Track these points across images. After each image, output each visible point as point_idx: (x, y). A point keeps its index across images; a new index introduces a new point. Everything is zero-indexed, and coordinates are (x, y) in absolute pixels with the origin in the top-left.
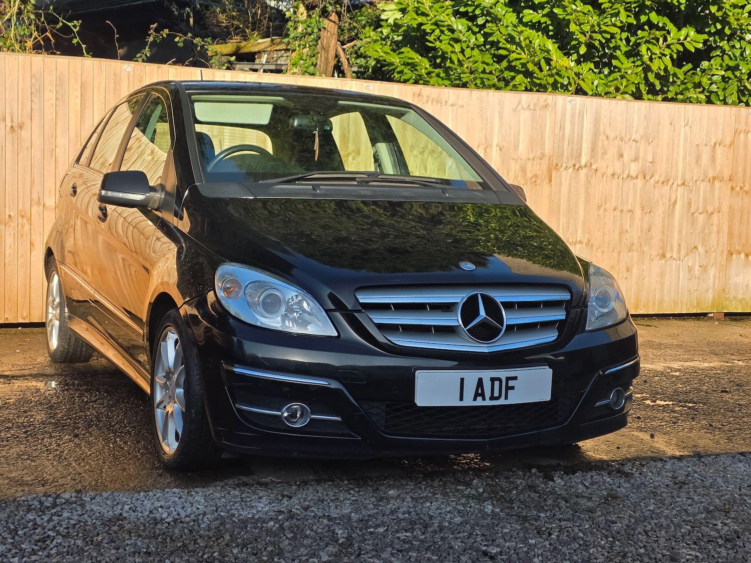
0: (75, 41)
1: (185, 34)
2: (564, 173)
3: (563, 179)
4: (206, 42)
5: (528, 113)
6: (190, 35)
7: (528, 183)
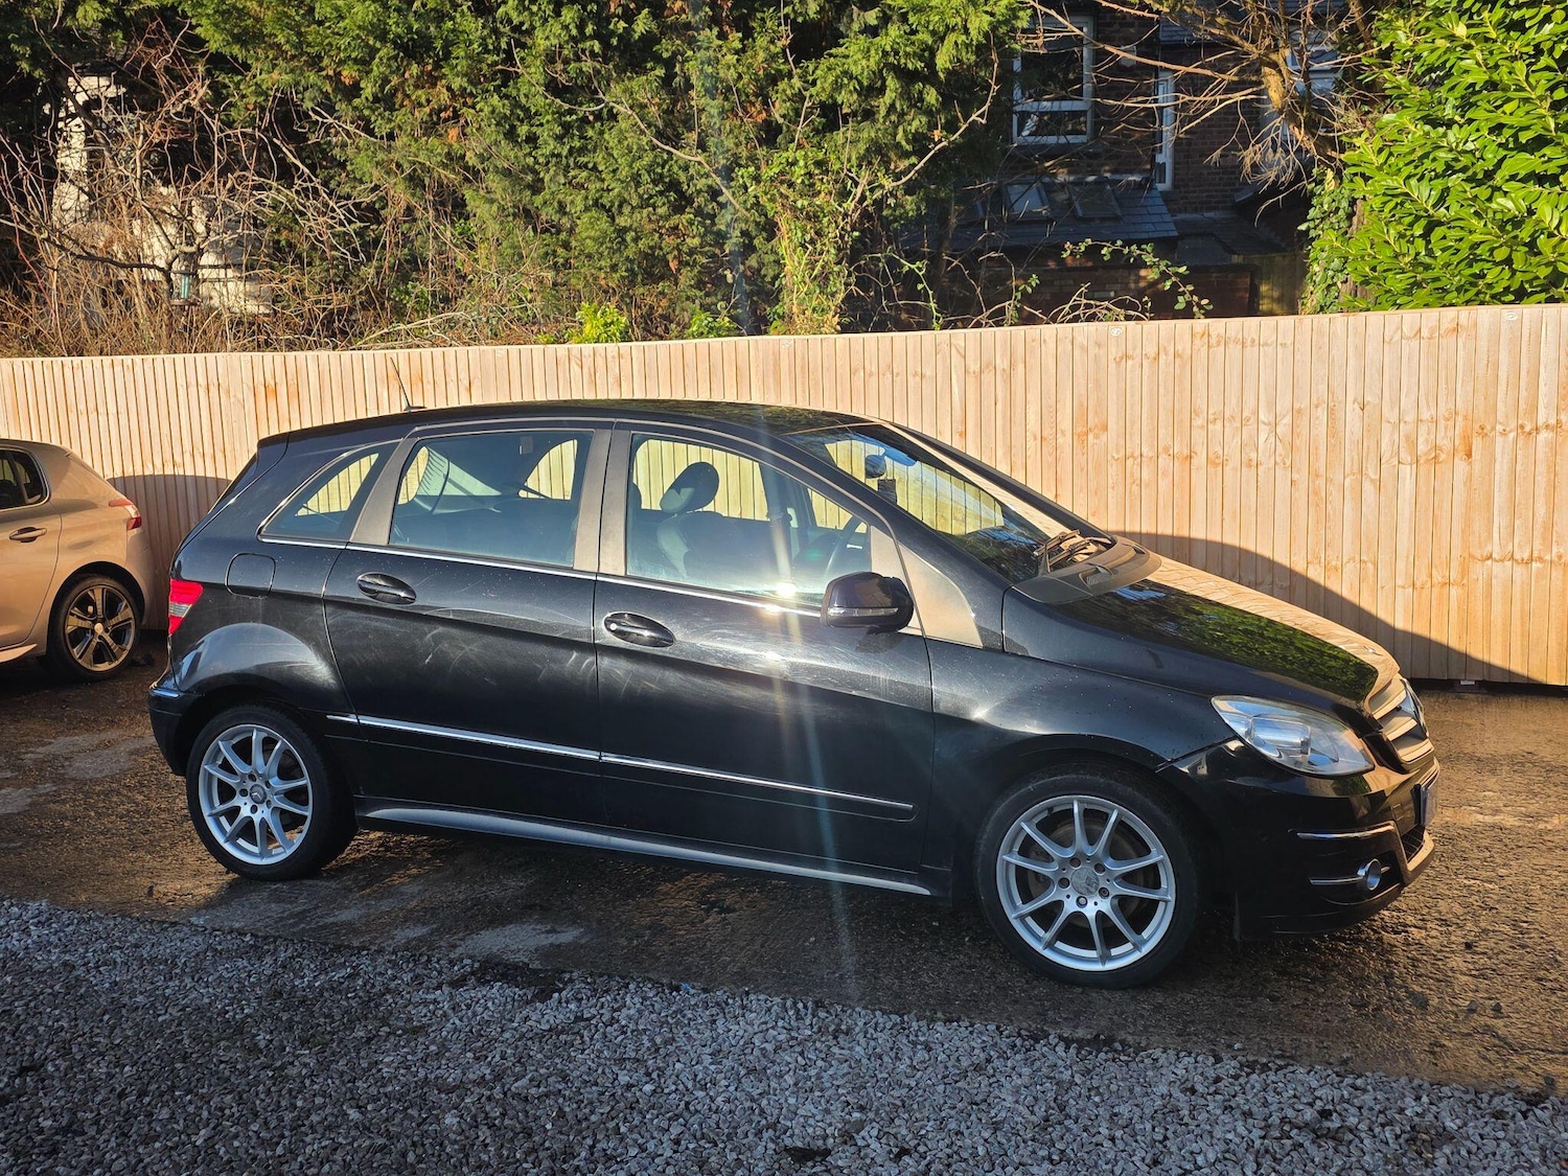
0: (920, 287)
1: (1114, 243)
2: (1499, 439)
3: (1498, 450)
4: (1143, 250)
5: (1415, 343)
6: (1119, 243)
7: (1422, 461)
